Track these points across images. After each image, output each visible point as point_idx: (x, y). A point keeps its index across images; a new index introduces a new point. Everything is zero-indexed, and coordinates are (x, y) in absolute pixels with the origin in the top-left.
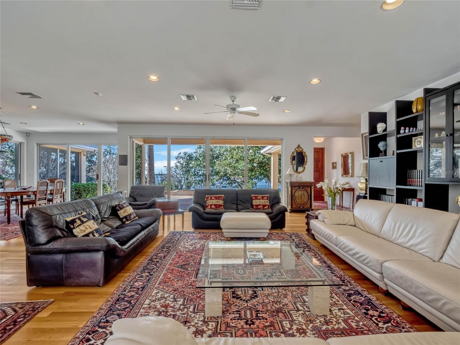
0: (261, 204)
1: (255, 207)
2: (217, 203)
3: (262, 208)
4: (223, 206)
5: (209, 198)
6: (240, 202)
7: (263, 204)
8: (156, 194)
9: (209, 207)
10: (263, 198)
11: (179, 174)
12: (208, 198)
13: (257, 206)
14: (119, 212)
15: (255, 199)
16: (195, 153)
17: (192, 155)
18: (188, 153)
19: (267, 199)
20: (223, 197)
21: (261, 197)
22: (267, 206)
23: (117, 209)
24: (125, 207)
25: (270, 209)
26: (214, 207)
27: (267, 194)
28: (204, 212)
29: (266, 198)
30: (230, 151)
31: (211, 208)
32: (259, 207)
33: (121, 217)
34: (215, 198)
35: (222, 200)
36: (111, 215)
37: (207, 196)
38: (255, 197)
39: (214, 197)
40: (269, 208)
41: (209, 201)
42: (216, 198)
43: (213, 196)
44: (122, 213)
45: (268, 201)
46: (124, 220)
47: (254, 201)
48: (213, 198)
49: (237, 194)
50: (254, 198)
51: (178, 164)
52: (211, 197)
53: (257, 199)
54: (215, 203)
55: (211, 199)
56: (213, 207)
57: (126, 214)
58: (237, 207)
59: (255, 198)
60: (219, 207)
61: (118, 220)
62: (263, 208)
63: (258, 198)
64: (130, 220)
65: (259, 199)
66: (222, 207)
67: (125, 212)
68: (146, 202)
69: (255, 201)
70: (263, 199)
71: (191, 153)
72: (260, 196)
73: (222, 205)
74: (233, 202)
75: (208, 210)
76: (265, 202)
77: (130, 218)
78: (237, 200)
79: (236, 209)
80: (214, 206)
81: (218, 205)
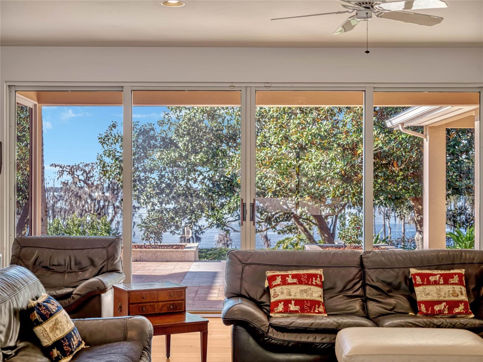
0: (441, 298)
1: (423, 308)
2: (305, 297)
3: (446, 312)
4: (324, 305)
5: (279, 280)
6: (375, 291)
7: (447, 299)
8: (93, 263)
9: (281, 307)
10: (446, 280)
11: (97, 187)
12: (272, 279)
13: (430, 304)
14: (38, 330)
15: (423, 285)
16: (161, 123)
17: (153, 129)
18: (140, 124)
19: (460, 283)
20: (321, 277)
21: (442, 275)
22: (462, 307)
23: (34, 319)
24: (55, 313)
25: (472, 316)
26: (297, 308)
27: (458, 268)
28: (271, 325)
29: (456, 279)
30: (277, 118)
31: (286, 310)
32: (437, 308)
33: (46, 342)
34: (295, 281)
35: (317, 285)
36: (21, 338)
37: (269, 274)
38: (422, 276)
39: (294, 276)
40: (467, 313)
41: (278, 289)
42: (300, 280)
43: (289, 272)
44: (48, 330)
45: (464, 289)
46: (56, 352)
47: (418, 290)
48: (290, 280)
49: (362, 266)
50: (418, 278)
51: (108, 160)
52: (284, 277)
53: (429, 283)
54: (299, 297)
55: (284, 282)
56: (292, 307)
57: (59, 335)
58: (364, 308)
59: (423, 281)
60: (310, 308)
61: (40, 351)
62: (451, 309)
63: (432, 279)
64: (71, 352)
65: (436, 283)
66: (321, 309)
67: (57, 329)
68: (69, 290)
69: (421, 288)
70: (446, 283)
71: (150, 125)
72: (435, 272)
73: (318, 303)
74: (350, 293)
75: (278, 318)
76: (454, 291)
77: (70, 346)
78: (363, 286)
79: (361, 312)
80: (295, 305)
81: (307, 301)
